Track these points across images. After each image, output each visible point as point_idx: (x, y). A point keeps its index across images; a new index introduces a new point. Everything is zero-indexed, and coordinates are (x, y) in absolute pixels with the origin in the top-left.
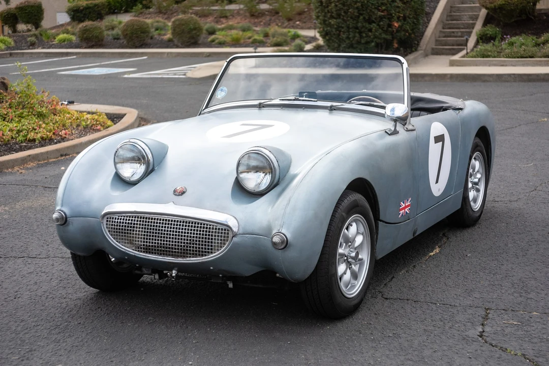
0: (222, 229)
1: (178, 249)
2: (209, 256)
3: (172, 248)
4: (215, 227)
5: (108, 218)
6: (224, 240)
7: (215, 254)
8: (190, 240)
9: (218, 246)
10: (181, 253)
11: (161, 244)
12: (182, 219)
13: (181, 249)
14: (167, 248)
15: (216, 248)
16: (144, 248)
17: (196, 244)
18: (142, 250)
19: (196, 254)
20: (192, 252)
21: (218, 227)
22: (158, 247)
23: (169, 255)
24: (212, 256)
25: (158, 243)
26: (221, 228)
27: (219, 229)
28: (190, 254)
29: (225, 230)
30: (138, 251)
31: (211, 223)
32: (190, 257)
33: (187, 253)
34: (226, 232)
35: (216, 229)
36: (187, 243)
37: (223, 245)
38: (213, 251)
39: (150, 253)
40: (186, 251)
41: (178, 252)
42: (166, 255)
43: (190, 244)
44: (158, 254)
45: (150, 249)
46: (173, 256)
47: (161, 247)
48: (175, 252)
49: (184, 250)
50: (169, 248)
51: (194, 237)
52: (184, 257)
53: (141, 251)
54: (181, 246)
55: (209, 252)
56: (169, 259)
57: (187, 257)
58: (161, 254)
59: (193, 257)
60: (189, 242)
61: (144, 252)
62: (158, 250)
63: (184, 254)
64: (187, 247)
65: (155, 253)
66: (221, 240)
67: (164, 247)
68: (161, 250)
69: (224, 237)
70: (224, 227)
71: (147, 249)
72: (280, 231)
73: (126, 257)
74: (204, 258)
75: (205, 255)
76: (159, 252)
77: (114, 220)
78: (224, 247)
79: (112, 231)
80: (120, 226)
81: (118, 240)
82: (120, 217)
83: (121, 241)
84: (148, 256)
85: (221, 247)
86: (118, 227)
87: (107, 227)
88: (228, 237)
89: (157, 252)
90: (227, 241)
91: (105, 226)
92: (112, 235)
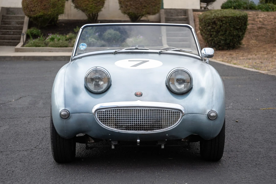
0: (175, 112)
1: (148, 126)
2: (168, 128)
3: (144, 126)
4: (170, 111)
5: (98, 112)
6: (177, 118)
7: (172, 126)
8: (156, 120)
9: (173, 122)
10: (150, 128)
11: (137, 124)
12: (149, 109)
13: (150, 126)
14: (140, 126)
15: (172, 123)
16: (125, 127)
17: (160, 122)
18: (124, 128)
19: (160, 128)
20: (157, 127)
21: (172, 111)
22: (135, 126)
23: (142, 130)
25: (135, 124)
26: (174, 111)
27: (173, 112)
28: (156, 128)
29: (177, 112)
30: (121, 129)
31: (168, 109)
32: (156, 129)
33: (154, 128)
34: (178, 113)
35: (171, 112)
36: (154, 122)
37: (176, 121)
38: (170, 125)
39: (129, 130)
40: (153, 127)
41: (148, 128)
42: (140, 130)
43: (156, 122)
44: (135, 129)
45: (129, 127)
46: (144, 130)
47: (137, 126)
48: (146, 128)
49: (152, 126)
50: (142, 126)
51: (158, 118)
52: (152, 130)
53: (123, 129)
54: (150, 124)
55: (168, 126)
56: (142, 132)
57: (154, 130)
58: (137, 130)
59: (158, 129)
60: (155, 121)
61: (125, 130)
62: (135, 127)
63: (152, 128)
64: (154, 124)
65: (133, 130)
66: (175, 118)
67: (138, 126)
68: (137, 128)
69: (177, 116)
71: (127, 127)
72: (212, 110)
73: (110, 134)
74: (165, 129)
75: (165, 128)
76: (136, 129)
77: (103, 113)
78: (178, 122)
79: (102, 120)
80: (108, 116)
81: (107, 124)
82: (107, 111)
83: (109, 124)
84: (128, 132)
85: (175, 122)
86: (107, 117)
87: (98, 118)
88: (179, 116)
89: (134, 129)
90: (179, 118)
91: (97, 117)
92: (102, 122)
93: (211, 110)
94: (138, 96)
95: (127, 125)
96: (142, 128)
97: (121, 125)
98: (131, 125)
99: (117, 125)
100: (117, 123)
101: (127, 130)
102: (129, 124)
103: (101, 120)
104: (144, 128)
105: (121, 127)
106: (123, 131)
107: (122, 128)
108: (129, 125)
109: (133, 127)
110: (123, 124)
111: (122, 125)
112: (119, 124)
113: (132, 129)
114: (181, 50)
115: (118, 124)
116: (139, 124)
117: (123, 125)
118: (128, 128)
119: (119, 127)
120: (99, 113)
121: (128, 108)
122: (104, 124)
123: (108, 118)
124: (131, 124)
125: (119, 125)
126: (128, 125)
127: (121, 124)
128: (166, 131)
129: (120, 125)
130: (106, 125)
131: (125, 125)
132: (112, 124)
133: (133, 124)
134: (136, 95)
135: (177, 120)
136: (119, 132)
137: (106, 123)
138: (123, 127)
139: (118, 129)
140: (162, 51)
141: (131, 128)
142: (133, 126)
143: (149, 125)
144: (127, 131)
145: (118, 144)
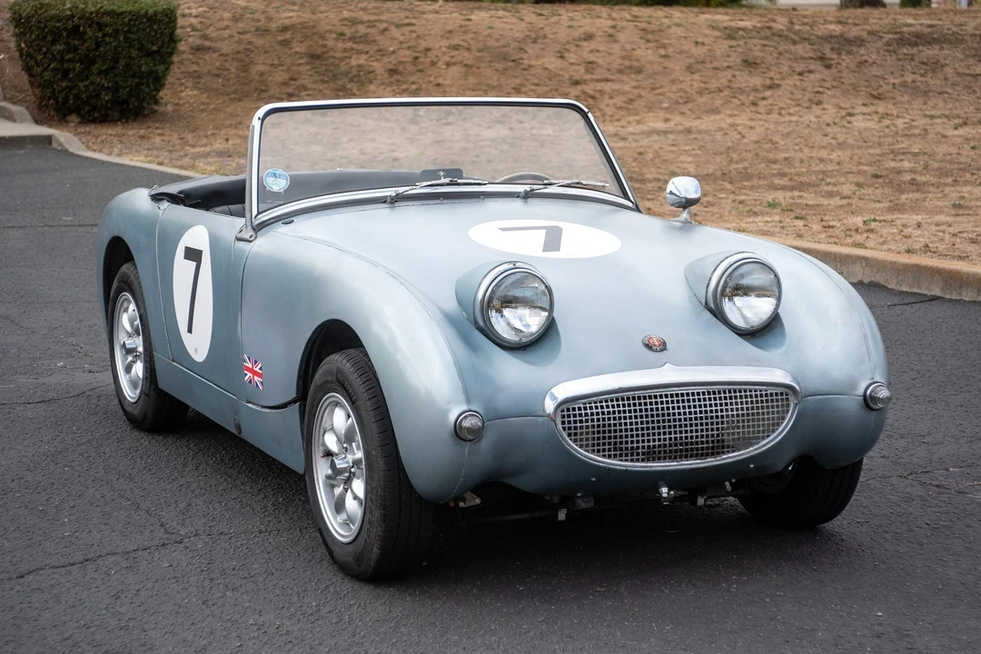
0: (777, 394)
1: (707, 442)
2: (760, 445)
4: (764, 393)
5: (563, 411)
6: (783, 412)
7: (770, 439)
9: (773, 425)
10: (713, 448)
11: (676, 438)
13: (713, 442)
14: (687, 444)
15: (771, 428)
16: (643, 454)
18: (641, 457)
21: (769, 392)
22: (670, 445)
23: (691, 456)
24: (764, 442)
25: (670, 439)
26: (774, 392)
27: (771, 394)
29: (782, 394)
30: (632, 460)
31: (757, 387)
32: (728, 452)
34: (784, 397)
35: (766, 395)
37: (781, 421)
38: (766, 434)
39: (654, 460)
41: (708, 448)
42: (686, 457)
44: (670, 458)
45: (654, 452)
46: (697, 456)
48: (702, 448)
50: (692, 443)
53: (638, 460)
57: (723, 453)
58: (676, 458)
61: (643, 460)
62: (671, 451)
65: (665, 458)
66: (778, 412)
67: (681, 444)
68: (676, 451)
69: (782, 406)
70: (779, 390)
71: (649, 453)
72: (876, 380)
73: (594, 479)
74: (751, 449)
75: (753, 444)
76: (673, 455)
77: (577, 412)
78: (784, 424)
79: (576, 434)
80: (593, 420)
81: (590, 448)
82: (588, 406)
83: (596, 448)
84: (651, 467)
85: (779, 425)
86: (590, 424)
87: (564, 429)
88: (788, 406)
89: (668, 455)
90: (788, 411)
91: (560, 426)
92: (575, 441)
93: (872, 381)
94: (656, 351)
95: (649, 447)
96: (692, 450)
97: (632, 448)
98: (660, 446)
99: (621, 449)
100: (621, 443)
101: (648, 460)
102: (654, 440)
103: (573, 437)
104: (697, 449)
105: (632, 455)
106: (637, 464)
107: (635, 457)
108: (654, 446)
109: (665, 452)
110: (638, 442)
111: (635, 445)
112: (627, 443)
113: (662, 455)
114: (578, 183)
115: (624, 446)
116: (681, 438)
117: (638, 448)
118: (651, 455)
119: (627, 455)
120: (566, 413)
121: (647, 393)
122: (581, 447)
123: (593, 426)
124: (659, 440)
125: (627, 448)
126: (651, 444)
127: (632, 442)
128: (757, 454)
129: (629, 445)
130: (588, 451)
131: (643, 447)
132: (607, 447)
133: (665, 439)
134: (649, 346)
135: (784, 418)
136: (627, 470)
137: (587, 446)
138: (638, 454)
139: (622, 460)
140: (533, 190)
141: (660, 452)
142: (665, 445)
143: (710, 439)
144: (648, 464)
145: (595, 504)
